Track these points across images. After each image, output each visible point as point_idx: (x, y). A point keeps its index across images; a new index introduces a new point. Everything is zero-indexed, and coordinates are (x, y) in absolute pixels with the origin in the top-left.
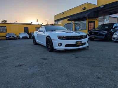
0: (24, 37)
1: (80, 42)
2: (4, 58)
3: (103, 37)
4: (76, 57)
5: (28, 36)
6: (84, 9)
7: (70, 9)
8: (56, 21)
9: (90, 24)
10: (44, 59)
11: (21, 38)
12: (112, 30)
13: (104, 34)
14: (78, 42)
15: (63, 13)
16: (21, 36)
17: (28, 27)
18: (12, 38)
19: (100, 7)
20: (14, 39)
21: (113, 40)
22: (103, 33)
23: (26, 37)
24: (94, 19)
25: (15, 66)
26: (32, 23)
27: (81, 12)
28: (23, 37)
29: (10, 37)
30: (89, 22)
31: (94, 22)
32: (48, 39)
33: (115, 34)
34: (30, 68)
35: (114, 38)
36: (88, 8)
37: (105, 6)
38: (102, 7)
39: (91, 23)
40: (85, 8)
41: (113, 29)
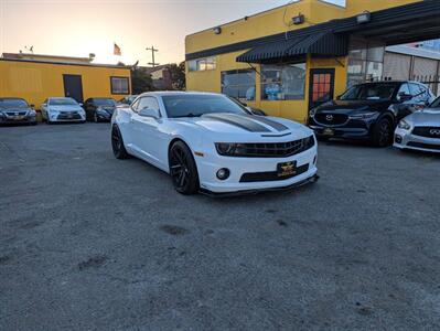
0: (65, 117)
1: (292, 163)
2: (23, 227)
3: (364, 132)
4: (282, 223)
5: (82, 113)
6: (298, 20)
7: (246, 18)
8: (189, 57)
9: (316, 77)
10: (173, 231)
11: (55, 119)
12: (391, 108)
13: (367, 120)
14: (285, 164)
15: (219, 30)
16: (54, 112)
17: (80, 76)
18: (17, 117)
19: (355, 18)
20: (27, 124)
21: (395, 144)
22: (364, 117)
23: (76, 115)
24: (331, 60)
25: (76, 264)
26: (92, 55)
27: (286, 30)
28: (63, 116)
29: (11, 117)
30: (313, 72)
31: (332, 72)
32: (179, 150)
33: (402, 123)
34: (135, 274)
35: (399, 140)
36: (313, 19)
37: (372, 16)
38: (363, 19)
39: (322, 75)
40: (301, 19)
41: (398, 102)
